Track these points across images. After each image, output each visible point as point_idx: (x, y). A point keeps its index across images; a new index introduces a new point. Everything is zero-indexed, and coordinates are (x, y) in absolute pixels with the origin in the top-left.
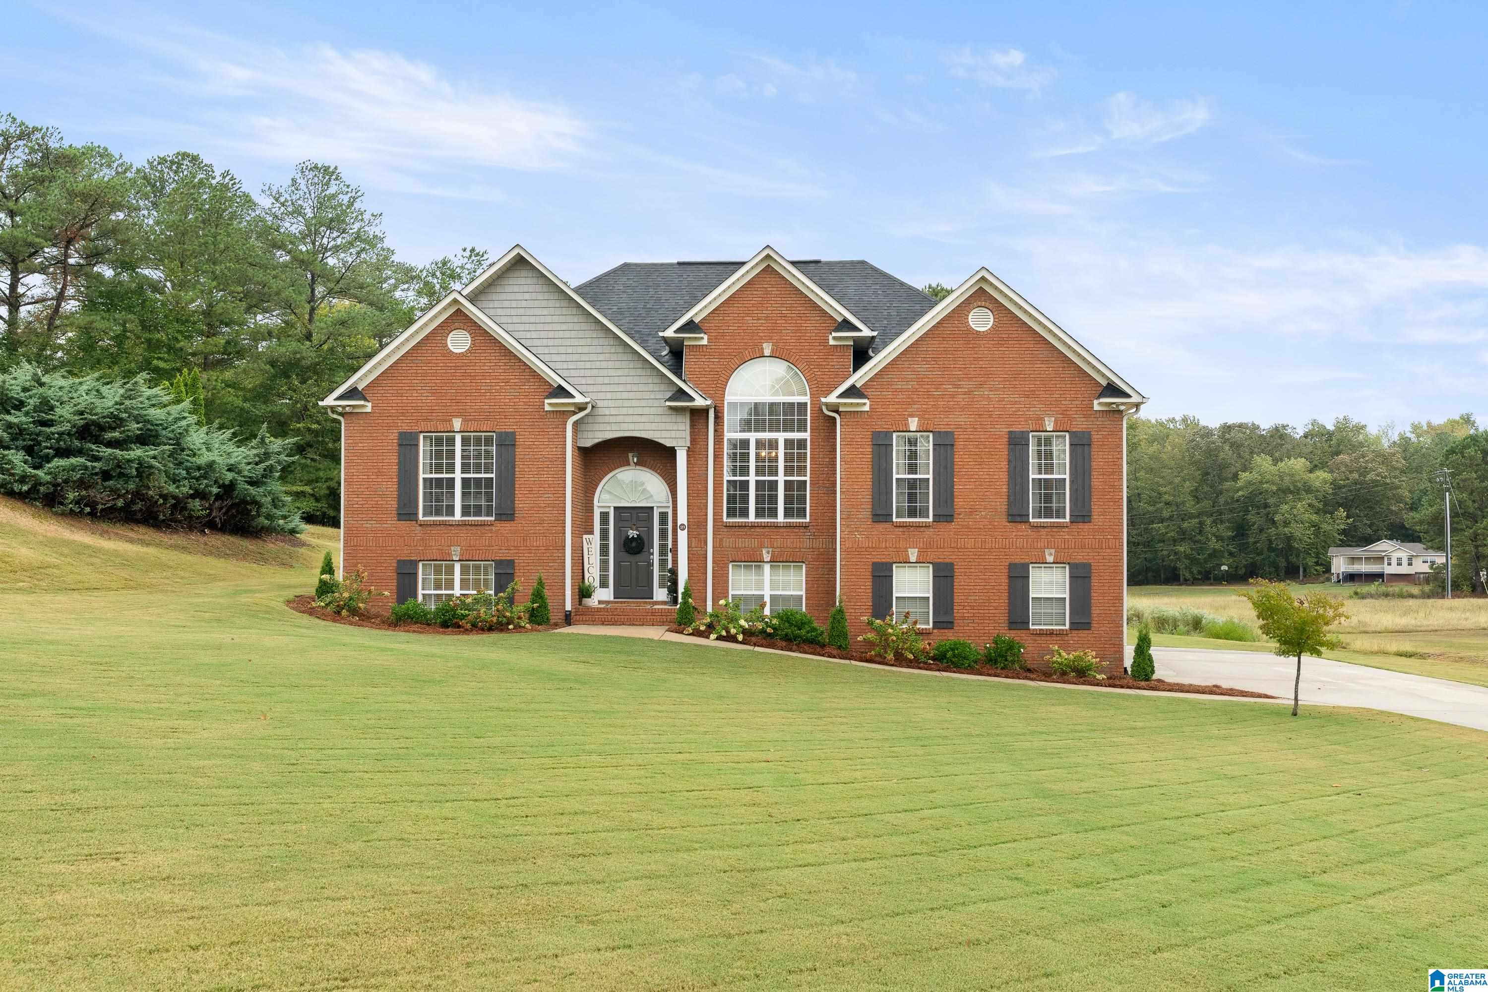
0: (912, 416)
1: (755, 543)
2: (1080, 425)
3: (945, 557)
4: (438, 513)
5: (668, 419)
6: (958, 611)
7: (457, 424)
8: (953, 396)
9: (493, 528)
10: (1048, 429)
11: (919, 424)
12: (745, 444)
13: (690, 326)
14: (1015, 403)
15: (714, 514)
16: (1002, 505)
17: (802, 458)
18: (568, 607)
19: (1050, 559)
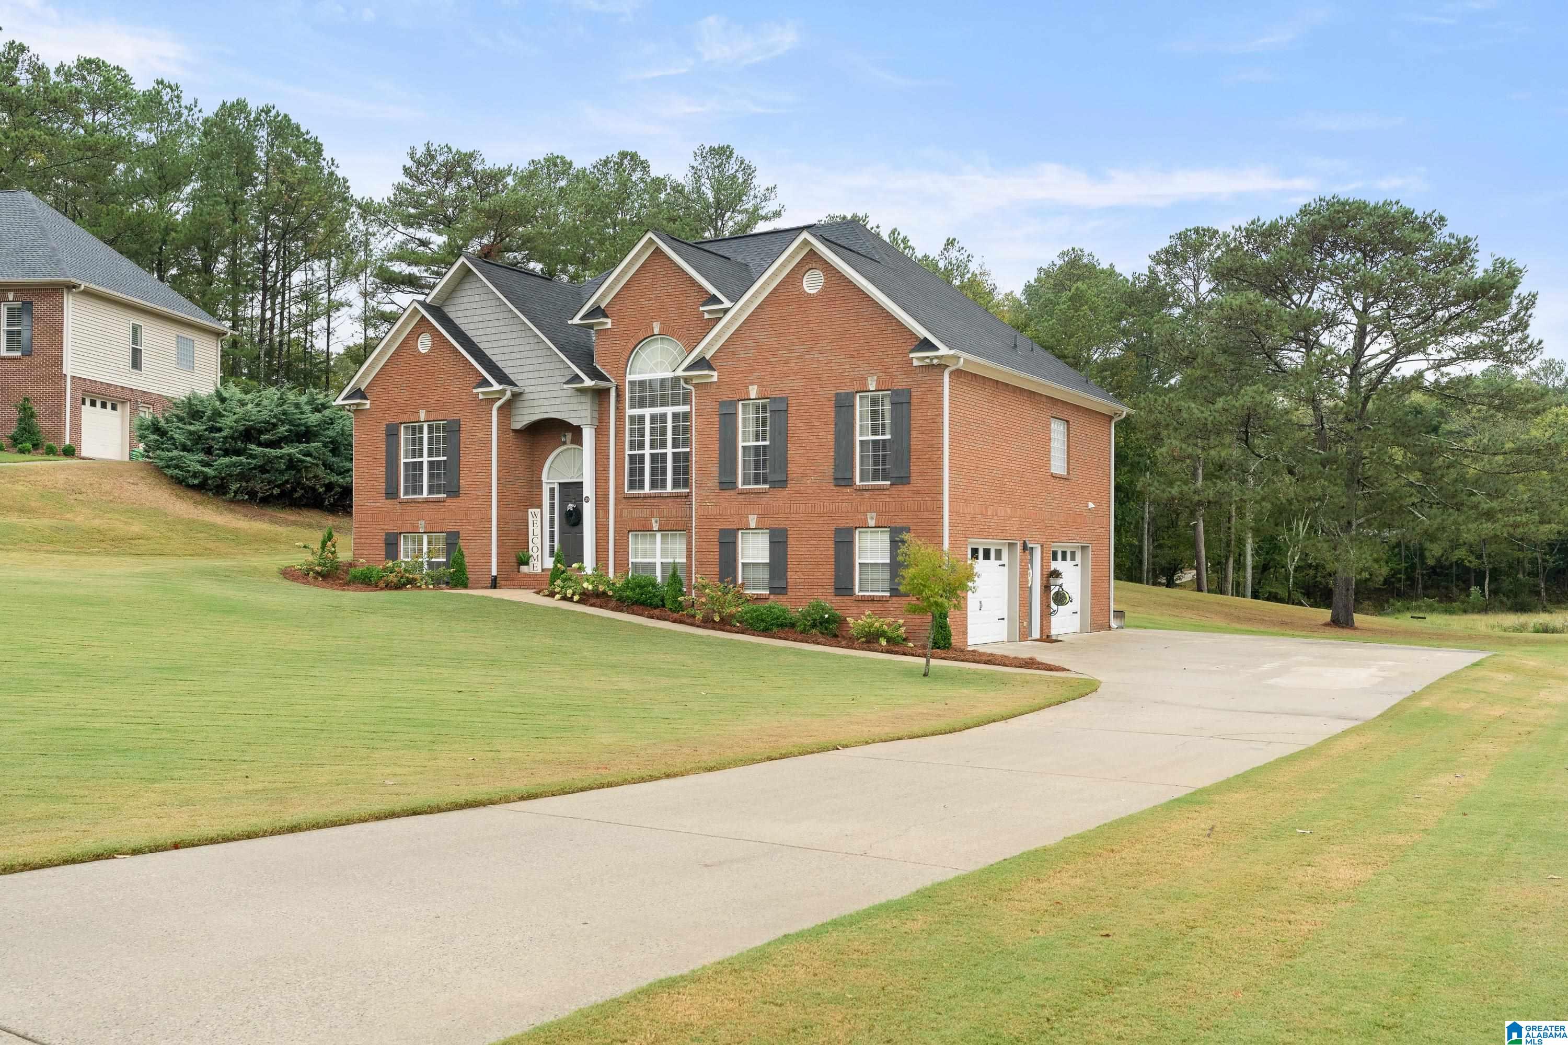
0: (752, 384)
1: (646, 513)
2: (901, 383)
3: (779, 522)
4: (414, 493)
5: (573, 400)
6: (792, 577)
7: (422, 415)
8: (787, 362)
9: (446, 504)
10: (871, 389)
11: (759, 392)
12: (641, 419)
13: (597, 312)
14: (841, 364)
15: (616, 488)
16: (828, 468)
17: (686, 430)
18: (494, 573)
19: (872, 523)
